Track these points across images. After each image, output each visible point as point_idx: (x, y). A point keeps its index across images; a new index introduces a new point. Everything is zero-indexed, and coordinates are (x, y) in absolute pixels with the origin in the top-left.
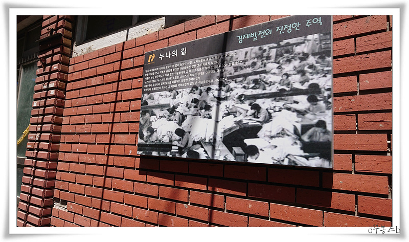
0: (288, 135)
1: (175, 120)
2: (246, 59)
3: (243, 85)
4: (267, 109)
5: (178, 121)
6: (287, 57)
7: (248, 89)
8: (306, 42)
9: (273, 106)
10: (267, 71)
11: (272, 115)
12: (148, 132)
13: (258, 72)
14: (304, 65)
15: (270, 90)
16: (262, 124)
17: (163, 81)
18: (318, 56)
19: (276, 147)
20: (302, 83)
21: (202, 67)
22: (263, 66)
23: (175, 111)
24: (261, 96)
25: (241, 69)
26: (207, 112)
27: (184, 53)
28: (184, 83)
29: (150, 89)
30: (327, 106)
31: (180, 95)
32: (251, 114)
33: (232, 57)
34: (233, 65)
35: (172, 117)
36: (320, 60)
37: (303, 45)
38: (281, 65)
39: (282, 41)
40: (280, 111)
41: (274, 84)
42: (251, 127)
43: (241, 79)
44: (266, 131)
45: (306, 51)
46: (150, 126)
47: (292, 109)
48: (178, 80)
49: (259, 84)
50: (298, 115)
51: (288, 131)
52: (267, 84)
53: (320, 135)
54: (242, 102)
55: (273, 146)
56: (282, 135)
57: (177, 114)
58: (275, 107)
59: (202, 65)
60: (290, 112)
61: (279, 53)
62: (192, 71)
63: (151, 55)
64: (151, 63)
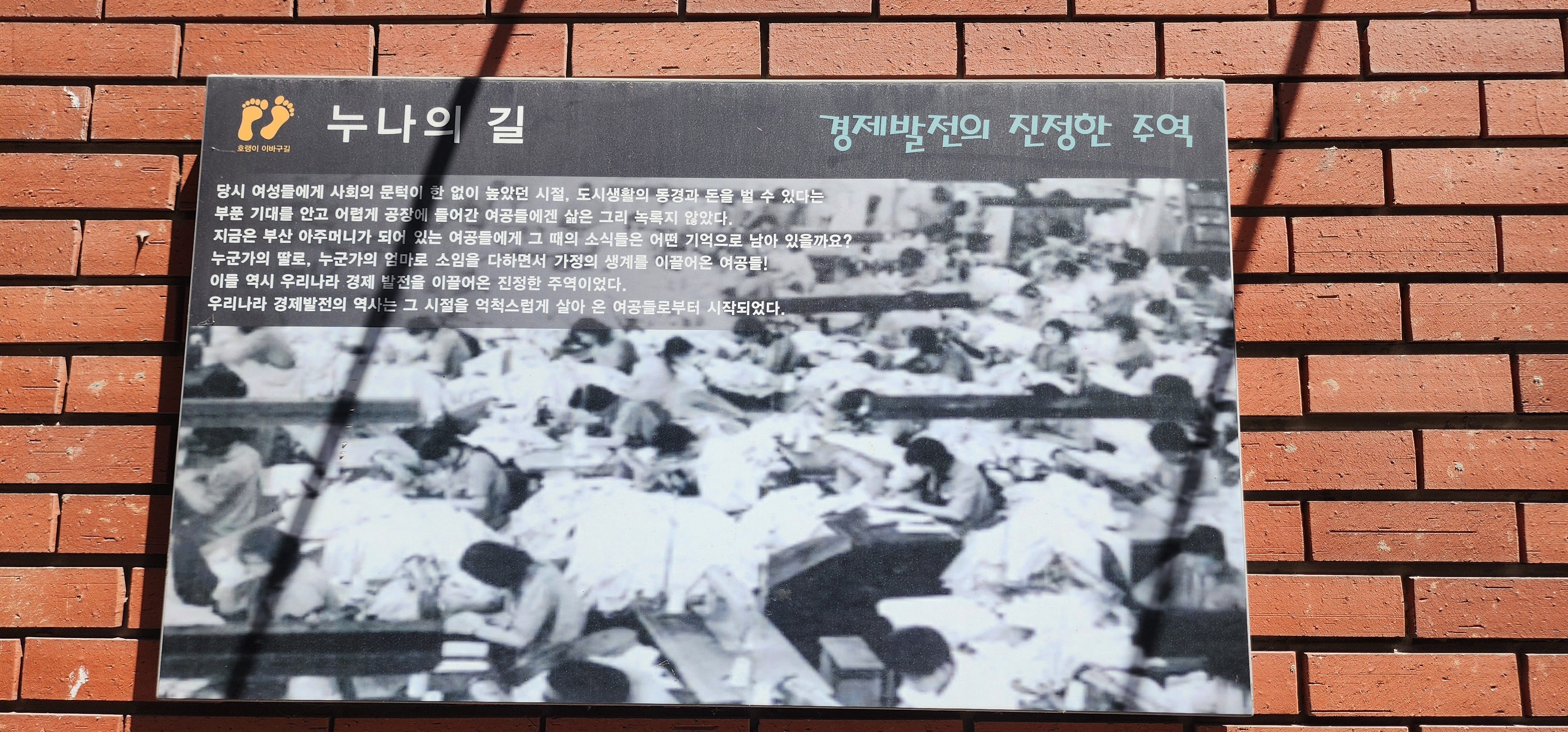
0: (1079, 584)
1: (462, 495)
2: (874, 229)
3: (865, 347)
4: (982, 468)
5: (480, 503)
6: (1062, 252)
7: (889, 366)
8: (1134, 201)
9: (1006, 454)
10: (976, 296)
11: (1007, 493)
12: (253, 558)
13: (931, 296)
14: (1131, 298)
15: (994, 384)
16: (963, 533)
17: (366, 270)
18: (1183, 270)
19: (1028, 633)
20: (1128, 368)
21: (628, 228)
22: (954, 273)
23: (462, 446)
24: (952, 406)
25: (851, 270)
26: (671, 463)
27: (508, 135)
28: (518, 296)
29: (260, 303)
30: (1224, 471)
31: (490, 359)
32: (907, 484)
33: (800, 208)
34: (806, 244)
35: (440, 478)
36: (1190, 287)
37: (1123, 214)
38: (1038, 281)
39: (1035, 180)
40: (1039, 477)
41: (1007, 360)
42: (909, 545)
43: (851, 318)
44: (983, 563)
45: (1136, 241)
46: (262, 522)
47: (1091, 475)
48: (471, 272)
49: (939, 351)
50: (1115, 499)
51: (1077, 564)
52: (978, 355)
53: (1203, 583)
54: (861, 426)
55: (1015, 629)
56: (1056, 581)
57: (476, 464)
58: (1015, 460)
59: (632, 217)
60: (1080, 487)
61: (1025, 230)
62: (565, 240)
63: (258, 102)
64: (264, 148)
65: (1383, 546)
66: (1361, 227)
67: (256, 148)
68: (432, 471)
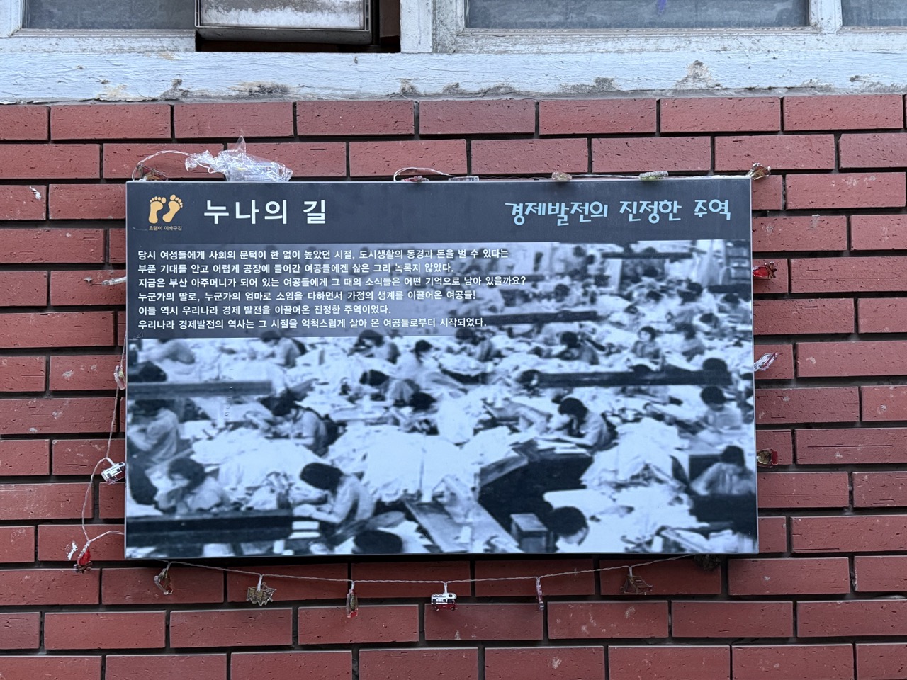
0: (660, 481)
1: (299, 436)
2: (538, 273)
3: (535, 345)
4: (604, 415)
5: (310, 441)
6: (650, 286)
7: (549, 356)
8: (695, 254)
9: (617, 407)
10: (600, 313)
11: (618, 429)
12: (177, 476)
13: (574, 313)
14: (692, 313)
15: (611, 366)
16: (593, 453)
17: (234, 303)
18: (723, 295)
19: (630, 509)
20: (689, 355)
21: (391, 275)
22: (587, 299)
23: (298, 408)
24: (586, 379)
25: (526, 298)
26: (421, 416)
27: (316, 218)
28: (327, 318)
29: (170, 324)
30: (744, 415)
31: (312, 356)
32: (560, 425)
33: (494, 261)
34: (498, 283)
35: (286, 427)
36: (727, 306)
37: (688, 262)
38: (637, 303)
39: (636, 242)
40: (637, 420)
41: (618, 351)
42: (562, 460)
43: (526, 327)
44: (605, 470)
45: (695, 279)
46: (181, 455)
47: (667, 418)
48: (298, 303)
49: (578, 347)
50: (680, 432)
51: (658, 470)
52: (602, 348)
53: (731, 479)
54: (533, 392)
55: (623, 507)
56: (646, 479)
57: (307, 418)
58: (623, 410)
59: (393, 268)
60: (661, 425)
61: (629, 273)
62: (353, 282)
63: (159, 199)
64: (166, 228)
65: (838, 455)
66: (832, 264)
67: (161, 228)
68: (281, 423)
